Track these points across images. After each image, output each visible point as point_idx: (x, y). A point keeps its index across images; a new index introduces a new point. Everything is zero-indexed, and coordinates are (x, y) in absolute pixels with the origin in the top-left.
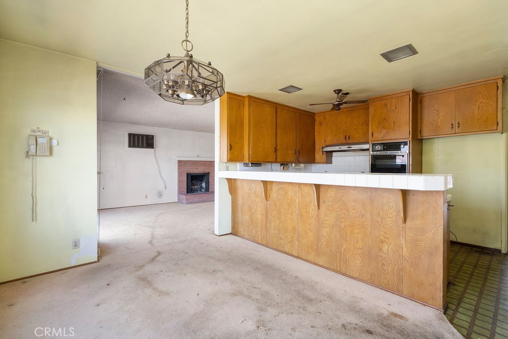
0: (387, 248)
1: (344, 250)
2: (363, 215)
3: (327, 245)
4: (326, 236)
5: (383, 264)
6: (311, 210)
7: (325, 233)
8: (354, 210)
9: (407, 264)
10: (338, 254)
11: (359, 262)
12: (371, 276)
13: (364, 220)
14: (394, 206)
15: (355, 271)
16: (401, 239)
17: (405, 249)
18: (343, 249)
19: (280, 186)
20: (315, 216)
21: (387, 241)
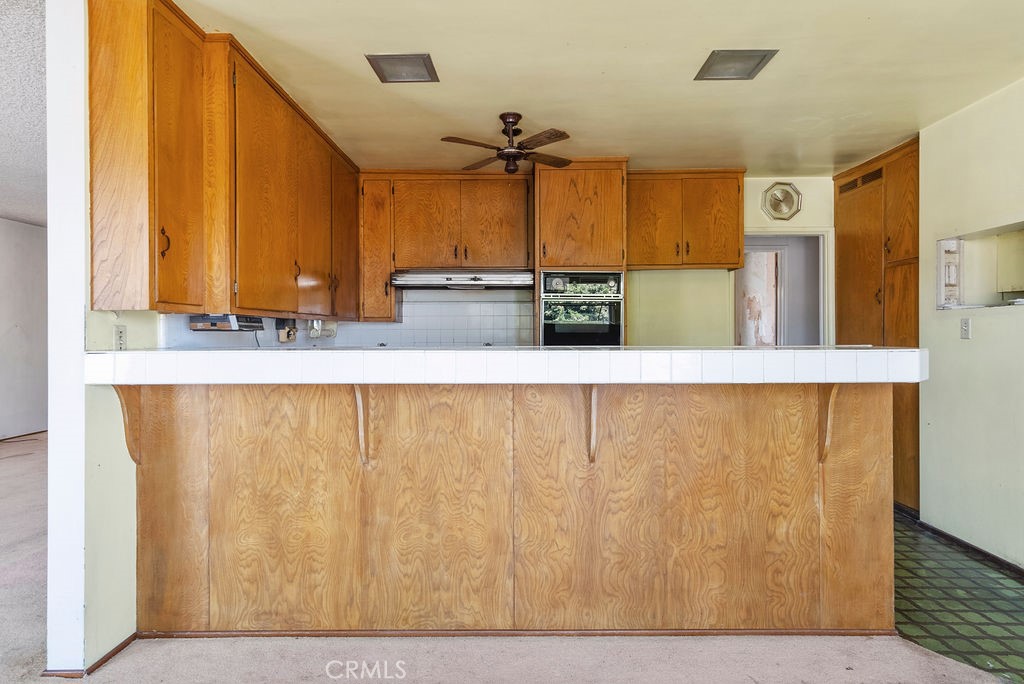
0: (784, 530)
1: (676, 563)
2: (726, 458)
3: (619, 563)
4: (617, 536)
5: (778, 572)
6: (563, 465)
7: (614, 530)
8: (701, 446)
9: (828, 555)
10: (657, 580)
11: (716, 586)
12: (748, 611)
13: (728, 470)
14: (800, 424)
15: (706, 613)
16: (816, 499)
17: (823, 521)
18: (670, 563)
19: (433, 401)
20: (579, 484)
21: (785, 510)
